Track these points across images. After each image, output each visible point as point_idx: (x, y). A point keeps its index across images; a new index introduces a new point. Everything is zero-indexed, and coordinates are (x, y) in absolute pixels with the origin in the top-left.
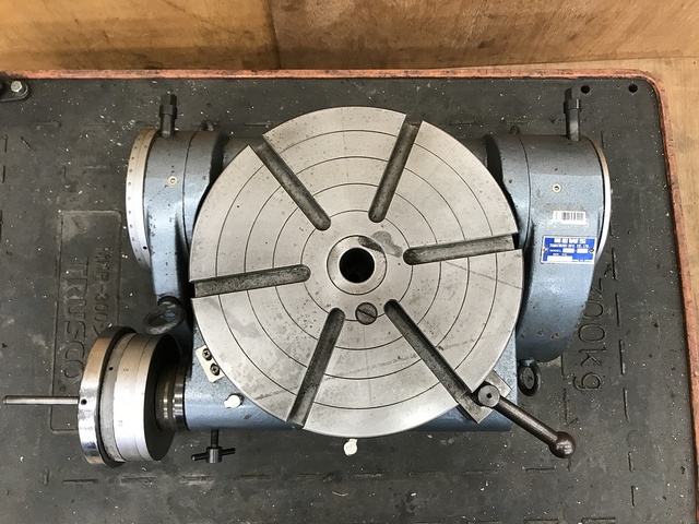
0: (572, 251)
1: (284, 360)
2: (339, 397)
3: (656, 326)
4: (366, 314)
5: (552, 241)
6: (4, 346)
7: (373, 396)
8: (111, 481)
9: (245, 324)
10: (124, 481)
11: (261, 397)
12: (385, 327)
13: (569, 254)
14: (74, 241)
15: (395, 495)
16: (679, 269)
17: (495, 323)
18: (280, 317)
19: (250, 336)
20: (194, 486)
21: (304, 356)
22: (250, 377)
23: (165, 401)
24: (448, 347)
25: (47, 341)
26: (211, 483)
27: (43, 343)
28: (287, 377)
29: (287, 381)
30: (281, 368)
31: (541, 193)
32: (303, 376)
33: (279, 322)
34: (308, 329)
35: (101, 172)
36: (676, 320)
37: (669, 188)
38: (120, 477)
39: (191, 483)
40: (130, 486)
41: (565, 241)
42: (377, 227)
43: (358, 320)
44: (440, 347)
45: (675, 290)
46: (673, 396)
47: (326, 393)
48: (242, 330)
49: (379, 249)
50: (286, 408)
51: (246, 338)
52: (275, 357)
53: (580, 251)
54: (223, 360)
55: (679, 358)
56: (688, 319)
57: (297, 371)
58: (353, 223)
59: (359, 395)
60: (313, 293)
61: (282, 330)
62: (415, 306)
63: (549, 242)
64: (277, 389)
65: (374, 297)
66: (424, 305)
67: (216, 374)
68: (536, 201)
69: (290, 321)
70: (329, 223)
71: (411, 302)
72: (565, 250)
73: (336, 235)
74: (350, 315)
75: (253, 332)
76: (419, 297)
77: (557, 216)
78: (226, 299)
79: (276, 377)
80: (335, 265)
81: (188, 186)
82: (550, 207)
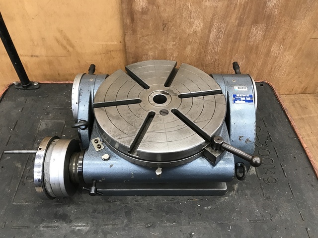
0: (244, 99)
1: (130, 127)
2: (153, 138)
3: (295, 158)
4: (164, 112)
5: (236, 95)
6: (2, 167)
7: (168, 138)
8: (36, 227)
9: (114, 116)
10: (43, 227)
11: (120, 138)
12: (172, 116)
13: (243, 100)
14: (44, 130)
15: (183, 234)
16: (297, 137)
17: (217, 115)
18: (129, 113)
20: (79, 230)
21: (138, 125)
22: (115, 132)
23: (74, 164)
24: (198, 122)
25: (22, 165)
26: (88, 228)
27: (20, 166)
28: (131, 132)
30: (128, 129)
31: (228, 82)
32: (138, 132)
33: (128, 115)
34: (140, 117)
35: (60, 109)
36: (303, 155)
37: (284, 112)
38: (41, 225)
39: (77, 228)
40: (46, 229)
41: (241, 95)
42: (168, 88)
43: (161, 114)
44: (195, 122)
45: (298, 144)
46: (312, 186)
47: (148, 137)
48: (113, 118)
49: (168, 94)
50: (130, 142)
51: (115, 120)
52: (126, 125)
53: (247, 99)
55: (310, 170)
56: (308, 154)
57: (135, 130)
58: (159, 87)
59: (162, 137)
60: (142, 106)
61: (129, 117)
62: (183, 110)
63: (235, 96)
64: (126, 136)
65: (167, 108)
66: (187, 110)
67: (99, 148)
68: (227, 84)
69: (133, 115)
70: (149, 88)
71: (182, 109)
72: (241, 99)
73: (152, 91)
74: (157, 113)
75: (118, 118)
76: (185, 107)
77: (236, 88)
78: (108, 108)
79: (126, 132)
80: (151, 99)
81: (97, 81)
82: (232, 85)
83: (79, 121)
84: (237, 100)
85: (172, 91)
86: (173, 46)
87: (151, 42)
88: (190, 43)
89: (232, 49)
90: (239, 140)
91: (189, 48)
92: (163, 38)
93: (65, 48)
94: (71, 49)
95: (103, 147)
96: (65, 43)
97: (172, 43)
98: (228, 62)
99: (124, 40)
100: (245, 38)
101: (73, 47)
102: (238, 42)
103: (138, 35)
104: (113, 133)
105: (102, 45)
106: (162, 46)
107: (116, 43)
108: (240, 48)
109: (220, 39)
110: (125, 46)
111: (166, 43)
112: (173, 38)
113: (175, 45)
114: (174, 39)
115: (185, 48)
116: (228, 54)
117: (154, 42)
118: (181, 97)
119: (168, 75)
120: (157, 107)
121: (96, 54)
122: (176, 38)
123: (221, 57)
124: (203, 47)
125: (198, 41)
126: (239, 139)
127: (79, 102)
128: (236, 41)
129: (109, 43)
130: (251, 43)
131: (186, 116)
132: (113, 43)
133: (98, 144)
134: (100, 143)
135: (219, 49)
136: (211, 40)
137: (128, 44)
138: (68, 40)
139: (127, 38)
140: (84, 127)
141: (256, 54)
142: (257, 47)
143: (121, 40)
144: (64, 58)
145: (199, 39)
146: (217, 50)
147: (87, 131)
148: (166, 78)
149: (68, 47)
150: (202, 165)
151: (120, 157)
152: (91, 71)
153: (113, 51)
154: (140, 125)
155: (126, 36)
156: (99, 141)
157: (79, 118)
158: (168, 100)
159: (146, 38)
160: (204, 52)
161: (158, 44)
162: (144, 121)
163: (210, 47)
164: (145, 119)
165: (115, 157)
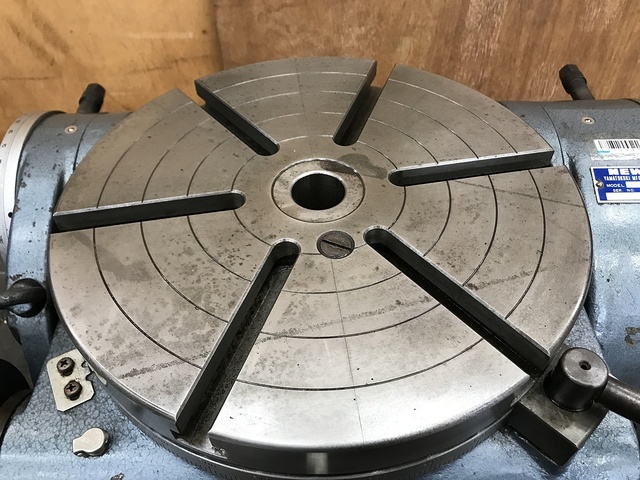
1: (186, 313)
2: (288, 370)
4: (336, 245)
5: (605, 172)
7: (355, 365)
9: (127, 263)
11: (134, 373)
12: (368, 262)
13: (636, 190)
18: (189, 252)
19: (132, 280)
21: (224, 305)
24: (484, 285)
28: (188, 339)
29: (187, 346)
30: (179, 325)
31: (569, 125)
32: (220, 337)
33: (186, 259)
34: (236, 268)
41: (624, 171)
42: (348, 150)
43: (322, 253)
44: (471, 286)
47: (261, 362)
48: (121, 272)
50: (178, 392)
51: (126, 284)
52: (170, 308)
54: (75, 315)
57: (208, 328)
58: (312, 147)
59: (328, 364)
60: (247, 223)
61: (190, 270)
62: (416, 234)
63: (601, 174)
64: (167, 358)
65: (347, 225)
66: (431, 231)
67: (74, 397)
68: (565, 131)
69: (205, 257)
70: (275, 149)
71: (409, 228)
72: (629, 185)
73: (287, 159)
74: (308, 247)
75: (139, 274)
76: (421, 222)
77: (601, 144)
78: (104, 233)
79: (166, 338)
80: (284, 194)
81: (90, 132)
82: (586, 136)
83: (11, 282)
84: (611, 190)
85: (364, 162)
86: (358, 39)
87: (294, 29)
88: (410, 31)
89: (531, 49)
90: (625, 345)
91: (407, 44)
92: (330, 15)
93: (40, 52)
94: (59, 56)
95: (88, 391)
96: (38, 36)
97: (358, 31)
98: (517, 87)
99: (214, 24)
100: (571, 12)
101: (65, 49)
102: (549, 23)
103: (255, 8)
104: (109, 347)
105: (152, 42)
106: (328, 40)
107: (191, 35)
108: (554, 45)
109: (498, 14)
110: (217, 43)
111: (338, 30)
112: (360, 14)
113: (365, 37)
114: (362, 17)
115: (395, 44)
116: (518, 63)
117: (302, 29)
118: (402, 179)
119: (348, 104)
120: (306, 225)
121: (135, 71)
122: (368, 14)
123: (497, 73)
124: (446, 43)
125: (432, 23)
126: (628, 339)
127: (16, 208)
128: (545, 22)
129: (172, 36)
130: (589, 28)
131: (431, 259)
132: (183, 36)
133: (72, 377)
134: (79, 374)
135: (494, 46)
136: (471, 20)
137: (227, 34)
138: (47, 28)
139: (221, 17)
140: (26, 307)
141: (601, 60)
142: (604, 39)
143: (206, 25)
144: (41, 85)
145: (435, 18)
146: (489, 51)
147: (43, 319)
148: (341, 115)
149: (49, 48)
150: (504, 470)
151: (151, 444)
152: (84, 103)
153: (184, 60)
154: (232, 303)
155: (219, 12)
156: (78, 363)
157: (12, 273)
158: (352, 195)
159: (278, 15)
160: (451, 58)
161: (315, 33)
162: (249, 287)
163: (469, 42)
164: (253, 276)
165: (134, 439)
